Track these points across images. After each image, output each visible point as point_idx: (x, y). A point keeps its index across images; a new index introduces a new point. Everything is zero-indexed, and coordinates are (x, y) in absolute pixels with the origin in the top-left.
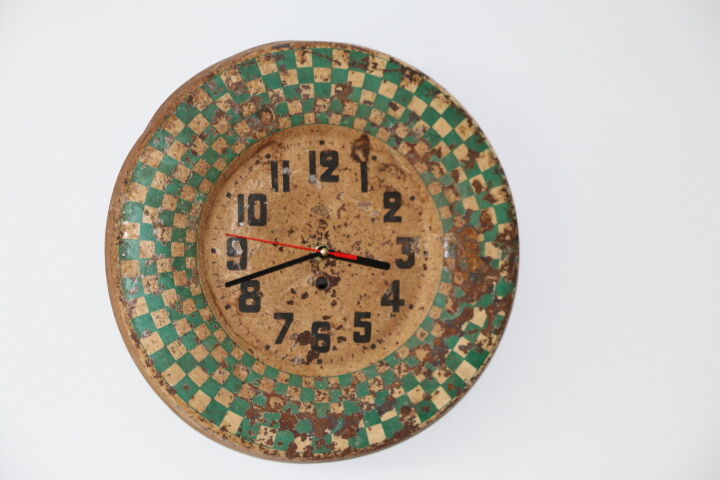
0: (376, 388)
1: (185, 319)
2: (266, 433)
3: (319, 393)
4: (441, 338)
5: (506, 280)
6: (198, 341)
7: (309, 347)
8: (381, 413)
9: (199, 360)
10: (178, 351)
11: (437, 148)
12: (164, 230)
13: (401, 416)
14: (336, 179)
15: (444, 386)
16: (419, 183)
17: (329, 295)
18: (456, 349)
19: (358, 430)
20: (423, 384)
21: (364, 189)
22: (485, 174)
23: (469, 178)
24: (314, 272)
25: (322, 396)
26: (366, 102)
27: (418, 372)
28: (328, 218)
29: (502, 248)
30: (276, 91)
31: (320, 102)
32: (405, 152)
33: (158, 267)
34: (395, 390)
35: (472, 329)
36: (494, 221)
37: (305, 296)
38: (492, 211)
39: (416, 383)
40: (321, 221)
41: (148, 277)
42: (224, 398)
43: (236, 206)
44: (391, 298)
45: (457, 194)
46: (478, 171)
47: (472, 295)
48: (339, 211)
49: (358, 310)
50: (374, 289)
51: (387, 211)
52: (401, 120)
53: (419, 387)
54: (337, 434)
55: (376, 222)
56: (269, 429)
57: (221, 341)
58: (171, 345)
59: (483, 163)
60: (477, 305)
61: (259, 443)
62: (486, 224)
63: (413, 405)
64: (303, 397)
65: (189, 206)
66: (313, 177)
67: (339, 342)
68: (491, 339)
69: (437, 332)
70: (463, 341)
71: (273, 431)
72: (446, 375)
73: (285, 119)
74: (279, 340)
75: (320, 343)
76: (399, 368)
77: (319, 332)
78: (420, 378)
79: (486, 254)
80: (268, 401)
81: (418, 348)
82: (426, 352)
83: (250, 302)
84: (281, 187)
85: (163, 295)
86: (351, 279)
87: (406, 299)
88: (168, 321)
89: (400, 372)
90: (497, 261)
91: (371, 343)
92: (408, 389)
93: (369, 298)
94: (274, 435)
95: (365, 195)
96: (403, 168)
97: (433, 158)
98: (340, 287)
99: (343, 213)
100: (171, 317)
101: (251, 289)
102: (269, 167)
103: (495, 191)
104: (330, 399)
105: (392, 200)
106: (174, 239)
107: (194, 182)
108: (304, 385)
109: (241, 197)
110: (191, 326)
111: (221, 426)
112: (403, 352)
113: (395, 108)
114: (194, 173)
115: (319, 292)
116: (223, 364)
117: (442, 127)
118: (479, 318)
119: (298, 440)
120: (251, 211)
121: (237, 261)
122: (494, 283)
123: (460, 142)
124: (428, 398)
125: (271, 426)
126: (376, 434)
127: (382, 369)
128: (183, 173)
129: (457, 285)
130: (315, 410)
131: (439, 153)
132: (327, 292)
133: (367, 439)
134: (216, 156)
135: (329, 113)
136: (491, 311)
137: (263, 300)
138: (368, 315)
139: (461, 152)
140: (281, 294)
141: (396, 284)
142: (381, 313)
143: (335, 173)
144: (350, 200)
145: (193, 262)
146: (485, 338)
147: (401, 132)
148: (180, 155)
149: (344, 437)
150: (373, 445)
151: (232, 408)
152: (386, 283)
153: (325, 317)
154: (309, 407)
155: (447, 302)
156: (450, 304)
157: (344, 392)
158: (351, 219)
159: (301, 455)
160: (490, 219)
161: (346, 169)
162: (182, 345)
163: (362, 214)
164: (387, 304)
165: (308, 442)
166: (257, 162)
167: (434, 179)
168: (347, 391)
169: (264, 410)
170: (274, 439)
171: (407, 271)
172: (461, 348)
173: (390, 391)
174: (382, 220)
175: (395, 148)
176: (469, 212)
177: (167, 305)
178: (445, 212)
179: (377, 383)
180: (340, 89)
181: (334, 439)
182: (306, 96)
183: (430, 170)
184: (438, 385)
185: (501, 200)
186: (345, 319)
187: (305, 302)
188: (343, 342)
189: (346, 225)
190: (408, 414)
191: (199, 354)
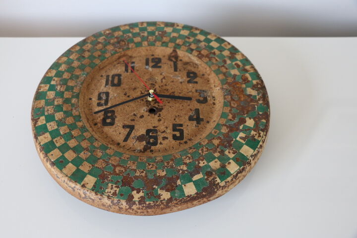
0: (188, 161)
1: (66, 126)
2: (112, 188)
3: (149, 165)
4: (228, 133)
5: (263, 105)
6: (72, 137)
7: (144, 143)
8: (192, 176)
9: (72, 147)
10: (59, 142)
11: (213, 51)
12: (61, 87)
13: (206, 177)
14: (160, 67)
15: (233, 159)
16: (205, 67)
17: (156, 116)
18: (238, 139)
19: (177, 186)
20: (219, 158)
21: (176, 70)
22: (241, 61)
23: (232, 62)
24: (148, 106)
25: (151, 166)
26: (173, 37)
27: (215, 151)
28: (156, 83)
29: (257, 90)
30: (128, 34)
31: (150, 37)
32: (196, 54)
33: (55, 102)
34: (200, 161)
35: (247, 128)
36: (250, 79)
37: (142, 117)
38: (247, 75)
39: (215, 158)
40: (152, 84)
41: (49, 107)
42: (86, 167)
43: (105, 80)
44: (195, 117)
45: (227, 69)
46: (237, 60)
47: (244, 112)
48: (162, 79)
49: (174, 122)
50: (184, 113)
51: (189, 79)
52: (192, 42)
53: (216, 160)
54: (162, 189)
55: (183, 83)
56: (114, 186)
57: (87, 138)
58: (56, 139)
59: (239, 57)
60: (247, 116)
61: (107, 194)
62: (245, 80)
63: (214, 170)
64: (138, 167)
65: (77, 77)
66: (147, 67)
67: (163, 140)
68: (260, 134)
69: (224, 130)
70: (242, 135)
71: (118, 187)
72: (234, 153)
73: (132, 44)
74: (126, 140)
75: (151, 141)
76: (202, 150)
77: (151, 134)
78: (217, 155)
79: (248, 93)
80: (115, 169)
81: (213, 139)
82: (219, 141)
83: (108, 121)
84: (130, 71)
85: (55, 115)
86: (170, 109)
87: (204, 118)
88: (56, 127)
89: (203, 152)
90: (255, 96)
91: (185, 140)
92: (209, 161)
93: (181, 117)
94: (118, 190)
95: (176, 73)
96: (197, 62)
97: (212, 55)
98: (163, 113)
99: (164, 80)
100: (58, 126)
101: (109, 115)
102: (124, 64)
103: (248, 67)
104: (156, 168)
105: (192, 75)
106: (66, 90)
107: (82, 68)
108: (139, 160)
109: (108, 76)
110: (70, 130)
111: (82, 184)
112: (204, 142)
113: (189, 38)
114: (82, 64)
115: (150, 115)
116: (87, 149)
117: (214, 44)
118: (250, 123)
119: (134, 193)
120: (113, 81)
121: (103, 102)
122: (256, 106)
123: (225, 49)
124: (223, 166)
125: (116, 184)
126: (190, 189)
127: (190, 151)
128: (76, 64)
129: (233, 107)
130: (146, 174)
131: (214, 53)
132: (155, 115)
133: (183, 192)
134: (95, 57)
135: (155, 41)
136: (257, 119)
137: (116, 119)
138: (181, 125)
139: (226, 53)
140: (127, 116)
141: (197, 111)
142: (189, 124)
143: (159, 65)
144: (168, 75)
145: (76, 101)
146: (255, 133)
147: (193, 46)
148: (75, 58)
149: (168, 190)
150: (188, 196)
151: (90, 173)
152: (191, 110)
153: (154, 127)
154: (143, 172)
155: (228, 115)
156: (230, 117)
157: (166, 164)
158: (169, 82)
159: (137, 203)
160: (247, 78)
161: (165, 63)
162: (63, 139)
163: (175, 80)
164: (193, 120)
165: (141, 194)
166: (118, 63)
167: (213, 64)
168: (168, 163)
169: (111, 174)
170: (117, 192)
171: (203, 105)
172: (241, 138)
173: (197, 162)
174: (186, 83)
175: (191, 53)
176: (235, 76)
177: (57, 119)
178: (221, 77)
179: (188, 158)
180: (160, 33)
181: (160, 192)
182: (143, 36)
183: (210, 60)
184: (229, 159)
185: (252, 71)
186: (167, 128)
187: (142, 119)
188: (166, 140)
189: (166, 85)
190: (211, 176)
191: (72, 143)
